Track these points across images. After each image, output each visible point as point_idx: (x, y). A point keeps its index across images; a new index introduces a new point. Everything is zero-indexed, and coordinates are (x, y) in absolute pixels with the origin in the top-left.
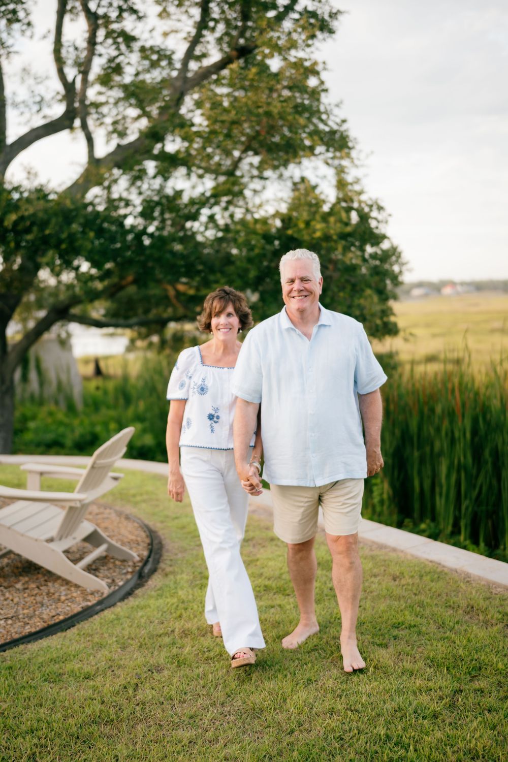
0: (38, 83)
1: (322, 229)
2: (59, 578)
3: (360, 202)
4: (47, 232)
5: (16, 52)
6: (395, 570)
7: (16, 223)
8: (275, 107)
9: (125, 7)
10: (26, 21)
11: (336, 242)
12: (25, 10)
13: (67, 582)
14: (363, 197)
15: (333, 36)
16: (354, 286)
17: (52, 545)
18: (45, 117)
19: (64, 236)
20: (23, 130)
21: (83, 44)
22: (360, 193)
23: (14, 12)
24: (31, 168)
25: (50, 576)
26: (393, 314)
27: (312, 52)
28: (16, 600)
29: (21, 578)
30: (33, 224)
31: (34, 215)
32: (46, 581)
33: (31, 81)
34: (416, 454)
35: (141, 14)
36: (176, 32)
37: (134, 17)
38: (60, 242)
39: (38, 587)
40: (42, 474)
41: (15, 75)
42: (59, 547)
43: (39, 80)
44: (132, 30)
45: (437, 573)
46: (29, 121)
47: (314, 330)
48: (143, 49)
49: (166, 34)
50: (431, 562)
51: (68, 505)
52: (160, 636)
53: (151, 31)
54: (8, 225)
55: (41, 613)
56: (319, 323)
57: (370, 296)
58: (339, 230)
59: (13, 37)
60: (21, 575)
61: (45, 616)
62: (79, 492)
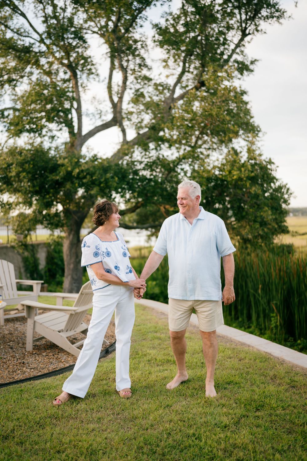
0: (100, 104)
1: (238, 174)
2: (66, 351)
3: (260, 160)
4: (94, 178)
5: (89, 89)
6: (242, 356)
7: (79, 174)
8: (214, 111)
9: (142, 64)
10: (96, 74)
11: (246, 181)
12: (95, 68)
13: (69, 354)
14: (263, 158)
15: (253, 73)
16: (258, 205)
17: (61, 334)
18: (103, 121)
19: (102, 180)
20: (91, 127)
21: (121, 83)
22: (260, 155)
23: (90, 69)
24: (90, 146)
25: (62, 350)
26: (286, 222)
27: (233, 82)
28: (40, 360)
29: (47, 350)
30: (88, 174)
31: (88, 169)
32: (59, 352)
33: (96, 103)
34: (296, 300)
35: (149, 67)
36: (173, 75)
37: (146, 69)
38: (101, 183)
39: (53, 355)
40: (63, 298)
41: (88, 100)
42: (64, 335)
43: (100, 103)
44: (150, 75)
45: (266, 358)
46: (94, 123)
47: (194, 221)
48: (155, 84)
49: (167, 76)
50: (266, 353)
51: (70, 312)
52: (102, 380)
53: (159, 75)
54: (74, 175)
55: (49, 367)
56: (198, 218)
57: (266, 211)
58: (247, 175)
59: (90, 82)
60: (48, 349)
61: (50, 369)
62: (75, 307)
